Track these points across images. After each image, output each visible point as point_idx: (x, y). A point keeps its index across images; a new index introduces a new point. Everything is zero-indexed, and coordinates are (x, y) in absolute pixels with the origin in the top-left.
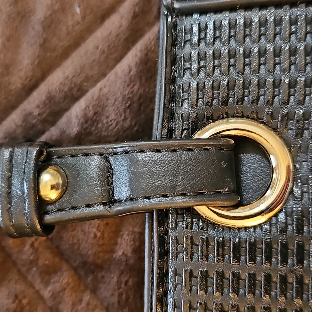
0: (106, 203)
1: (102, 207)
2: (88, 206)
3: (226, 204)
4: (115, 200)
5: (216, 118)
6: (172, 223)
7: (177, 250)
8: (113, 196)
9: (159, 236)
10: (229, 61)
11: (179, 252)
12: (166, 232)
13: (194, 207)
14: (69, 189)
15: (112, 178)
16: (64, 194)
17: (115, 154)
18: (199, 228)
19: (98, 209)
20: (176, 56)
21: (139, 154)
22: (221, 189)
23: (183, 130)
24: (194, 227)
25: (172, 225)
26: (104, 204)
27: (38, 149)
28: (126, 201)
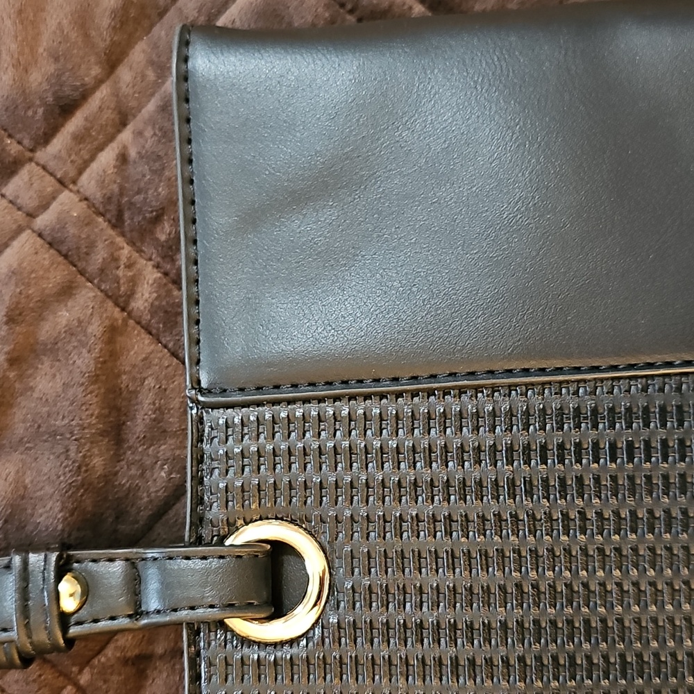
0: (132, 615)
1: (127, 620)
2: (113, 618)
3: (258, 616)
4: (142, 612)
5: (248, 520)
6: (204, 642)
7: (210, 672)
8: (141, 607)
9: (189, 658)
10: (259, 460)
11: (212, 675)
12: (198, 654)
13: (225, 620)
14: (89, 599)
15: (140, 587)
16: (84, 604)
17: (143, 559)
18: (233, 646)
19: (123, 622)
20: (204, 454)
21: (168, 561)
22: (252, 600)
23: (213, 537)
24: (227, 646)
25: (204, 645)
26: (130, 616)
27: (58, 553)
28: (153, 612)
